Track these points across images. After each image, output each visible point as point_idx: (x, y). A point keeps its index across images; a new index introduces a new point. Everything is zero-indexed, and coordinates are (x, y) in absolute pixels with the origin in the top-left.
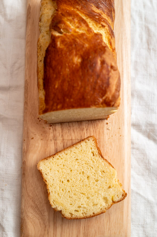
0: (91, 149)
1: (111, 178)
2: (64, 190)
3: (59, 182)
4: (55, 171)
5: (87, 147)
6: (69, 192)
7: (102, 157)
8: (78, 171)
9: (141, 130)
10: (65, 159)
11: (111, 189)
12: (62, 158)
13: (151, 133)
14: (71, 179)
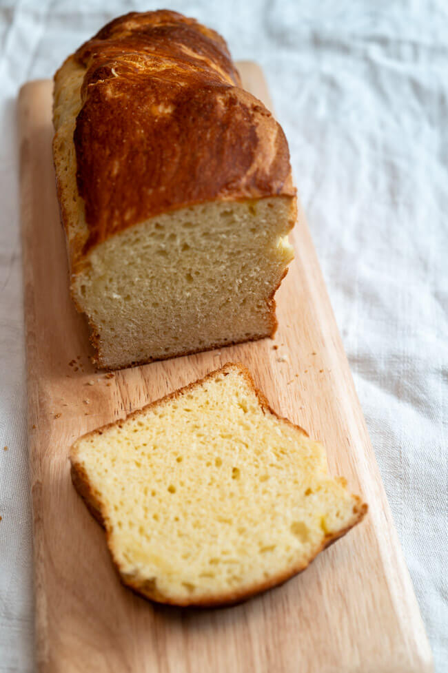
0: (237, 395)
1: (309, 468)
2: (161, 516)
3: (143, 495)
4: (126, 462)
5: (223, 391)
6: (177, 519)
7: (272, 412)
8: (200, 458)
9: (375, 372)
10: (157, 428)
11: (314, 497)
12: (149, 425)
13: (405, 382)
14: (182, 484)
